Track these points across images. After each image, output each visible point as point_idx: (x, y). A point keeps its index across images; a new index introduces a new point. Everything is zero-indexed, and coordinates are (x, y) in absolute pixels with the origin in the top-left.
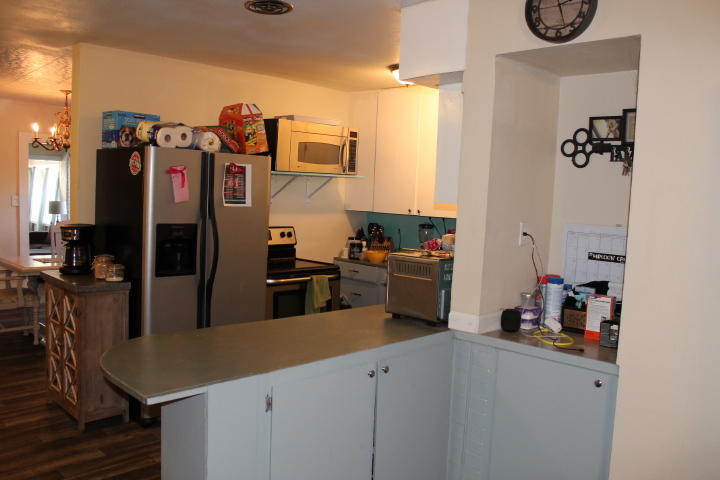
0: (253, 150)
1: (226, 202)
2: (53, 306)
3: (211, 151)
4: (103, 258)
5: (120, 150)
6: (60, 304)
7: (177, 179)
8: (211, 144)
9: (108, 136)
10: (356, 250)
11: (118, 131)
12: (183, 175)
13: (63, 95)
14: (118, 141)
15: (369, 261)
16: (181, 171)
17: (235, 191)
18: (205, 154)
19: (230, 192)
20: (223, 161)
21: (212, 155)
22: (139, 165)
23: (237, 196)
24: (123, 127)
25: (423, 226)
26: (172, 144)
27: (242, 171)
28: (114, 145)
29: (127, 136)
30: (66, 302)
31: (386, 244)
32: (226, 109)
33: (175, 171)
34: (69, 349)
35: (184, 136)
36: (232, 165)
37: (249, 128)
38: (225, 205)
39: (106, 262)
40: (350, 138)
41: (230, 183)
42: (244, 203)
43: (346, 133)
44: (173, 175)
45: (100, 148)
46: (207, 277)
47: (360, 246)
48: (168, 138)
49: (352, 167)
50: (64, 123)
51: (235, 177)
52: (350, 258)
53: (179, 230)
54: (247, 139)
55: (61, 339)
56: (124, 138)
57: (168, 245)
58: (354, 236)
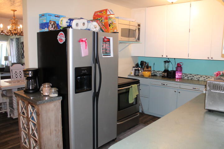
0: (112, 31)
1: (103, 55)
2: (22, 109)
3: (96, 31)
4: (47, 85)
5: (50, 32)
6: (26, 109)
7: (83, 45)
8: (95, 28)
9: (43, 25)
10: (137, 72)
11: (49, 23)
12: (86, 43)
13: (12, 12)
14: (48, 27)
15: (143, 76)
16: (85, 41)
17: (106, 50)
18: (94, 32)
19: (104, 51)
20: (101, 36)
21: (97, 33)
22: (64, 39)
23: (107, 53)
24: (50, 21)
25: (165, 62)
26: (79, 28)
27: (109, 40)
28: (46, 30)
29: (52, 25)
30: (30, 107)
31: (149, 69)
32: (96, 12)
33: (82, 41)
34: (32, 130)
35: (84, 24)
36: (105, 38)
37: (110, 20)
38: (103, 57)
39: (48, 87)
40: (138, 27)
41: (104, 46)
42: (110, 55)
43: (137, 25)
44: (81, 43)
45: (39, 32)
46: (97, 91)
47: (139, 70)
48: (77, 25)
49: (139, 39)
50: (14, 24)
51: (106, 43)
52: (135, 75)
53: (84, 70)
54: (110, 26)
55: (28, 125)
56: (51, 26)
57: (79, 77)
58: (134, 66)
